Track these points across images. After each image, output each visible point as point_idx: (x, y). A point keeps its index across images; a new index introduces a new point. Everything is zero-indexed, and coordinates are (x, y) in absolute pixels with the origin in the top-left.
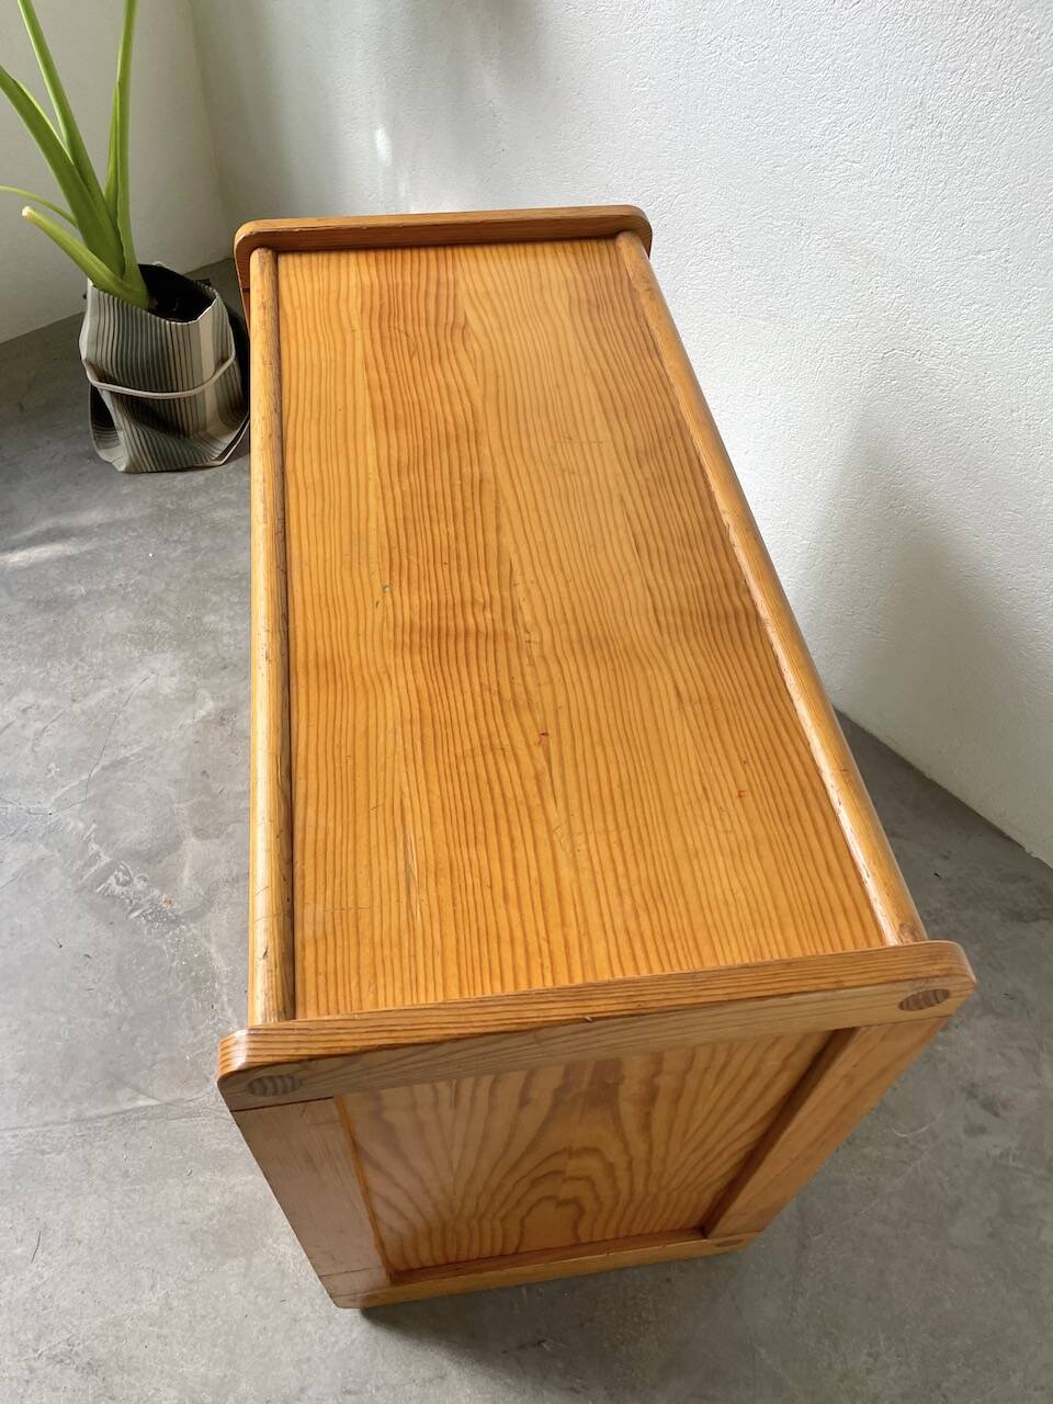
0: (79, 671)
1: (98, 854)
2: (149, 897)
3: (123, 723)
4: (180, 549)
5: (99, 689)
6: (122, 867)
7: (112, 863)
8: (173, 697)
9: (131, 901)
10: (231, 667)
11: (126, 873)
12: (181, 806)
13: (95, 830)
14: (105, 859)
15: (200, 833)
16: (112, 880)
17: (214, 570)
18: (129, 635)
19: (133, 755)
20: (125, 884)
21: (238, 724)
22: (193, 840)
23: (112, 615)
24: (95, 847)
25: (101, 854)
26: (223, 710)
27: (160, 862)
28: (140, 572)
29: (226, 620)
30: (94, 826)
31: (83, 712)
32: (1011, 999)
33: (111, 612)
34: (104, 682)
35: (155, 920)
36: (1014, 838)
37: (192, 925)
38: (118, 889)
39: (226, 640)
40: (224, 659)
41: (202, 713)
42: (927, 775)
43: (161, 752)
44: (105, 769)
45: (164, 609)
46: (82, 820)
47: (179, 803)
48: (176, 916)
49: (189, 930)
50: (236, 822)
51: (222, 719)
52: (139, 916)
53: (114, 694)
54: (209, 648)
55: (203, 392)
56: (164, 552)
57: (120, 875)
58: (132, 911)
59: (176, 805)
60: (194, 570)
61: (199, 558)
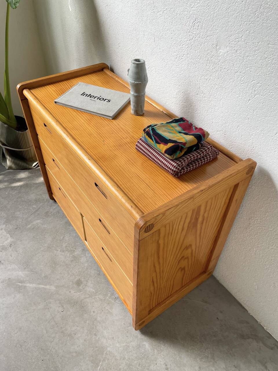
4: (16, 192)
17: (23, 199)
21: (15, 247)
28: (2, 198)
32: (236, 368)
36: (245, 307)
41: (5, 243)
42: (220, 282)
54: (14, 222)
55: (30, 149)
56: (11, 192)
60: (17, 198)
61: (20, 195)
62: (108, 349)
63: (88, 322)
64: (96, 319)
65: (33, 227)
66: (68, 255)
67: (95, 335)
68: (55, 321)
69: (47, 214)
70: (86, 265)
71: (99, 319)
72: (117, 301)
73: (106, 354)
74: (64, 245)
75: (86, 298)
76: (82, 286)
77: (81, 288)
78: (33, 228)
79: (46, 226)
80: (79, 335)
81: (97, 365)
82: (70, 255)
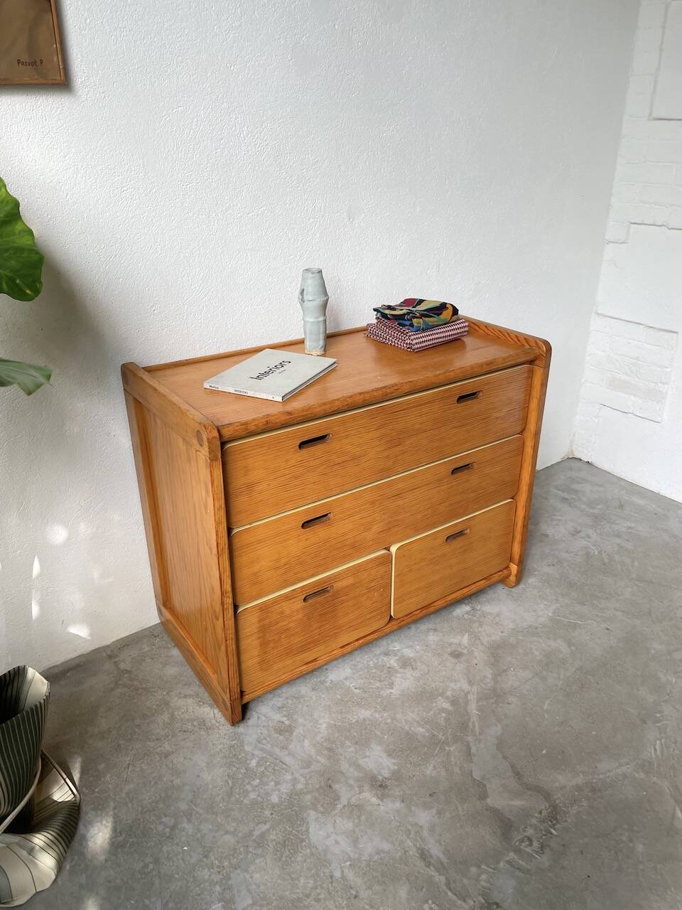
0: (322, 896)
1: (509, 862)
2: (539, 824)
3: (382, 855)
5: (343, 877)
6: (517, 844)
7: (515, 851)
8: (356, 821)
9: (545, 835)
10: (330, 781)
11: (522, 841)
12: (460, 809)
13: (487, 865)
14: (512, 855)
15: (483, 796)
16: (529, 850)
17: (219, 798)
18: (284, 859)
19: (415, 846)
20: (530, 840)
21: (387, 775)
22: (489, 800)
23: (257, 876)
24: (502, 865)
25: (507, 859)
26: (372, 785)
27: (509, 819)
28: (206, 856)
29: (279, 787)
30: (483, 867)
31: (369, 888)
33: (252, 877)
34: (337, 874)
35: (556, 819)
37: (555, 797)
38: (536, 844)
39: (299, 786)
40: (321, 787)
41: (374, 800)
43: (411, 825)
44: (428, 865)
45: (256, 833)
46: (479, 875)
47: (458, 811)
48: (550, 806)
49: (559, 798)
50: (471, 775)
51: (381, 786)
52: (554, 829)
53: (350, 865)
54: (308, 797)
57: (524, 844)
58: (551, 833)
59: (461, 813)
60: (214, 813)
61: (201, 811)
62: (550, 614)
63: (521, 638)
64: (513, 629)
65: (326, 752)
66: (399, 675)
67: (537, 628)
68: (533, 677)
69: (285, 730)
70: (418, 647)
71: (511, 626)
72: (478, 608)
73: (558, 616)
74: (378, 684)
75: (482, 644)
76: (461, 650)
77: (465, 651)
78: (330, 750)
79: (324, 726)
80: (544, 645)
81: (575, 624)
82: (400, 673)
